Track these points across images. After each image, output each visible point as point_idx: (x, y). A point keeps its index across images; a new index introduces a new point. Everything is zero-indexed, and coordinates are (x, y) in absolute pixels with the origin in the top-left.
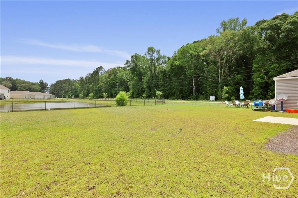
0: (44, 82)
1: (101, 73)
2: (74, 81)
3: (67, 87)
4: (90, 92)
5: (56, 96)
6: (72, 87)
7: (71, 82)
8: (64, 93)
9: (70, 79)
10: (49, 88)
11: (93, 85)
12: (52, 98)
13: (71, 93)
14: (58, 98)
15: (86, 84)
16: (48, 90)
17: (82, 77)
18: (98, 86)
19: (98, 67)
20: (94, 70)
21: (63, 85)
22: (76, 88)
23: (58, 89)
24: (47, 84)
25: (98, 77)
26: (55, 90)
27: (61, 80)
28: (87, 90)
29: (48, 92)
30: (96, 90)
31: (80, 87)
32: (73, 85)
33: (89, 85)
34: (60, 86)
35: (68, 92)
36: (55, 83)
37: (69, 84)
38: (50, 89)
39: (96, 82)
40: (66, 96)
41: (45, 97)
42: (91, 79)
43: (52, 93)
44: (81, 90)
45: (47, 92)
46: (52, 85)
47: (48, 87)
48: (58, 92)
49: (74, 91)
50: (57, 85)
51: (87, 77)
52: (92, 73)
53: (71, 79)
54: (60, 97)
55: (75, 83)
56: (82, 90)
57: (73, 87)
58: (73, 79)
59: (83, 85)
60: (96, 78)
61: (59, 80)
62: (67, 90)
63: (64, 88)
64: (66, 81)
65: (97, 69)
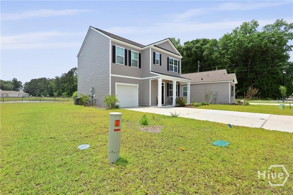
0: (18, 80)
1: (76, 74)
2: (50, 80)
3: (42, 86)
4: (65, 91)
5: (31, 94)
6: (47, 86)
7: (47, 81)
8: (39, 92)
9: (45, 78)
10: (24, 86)
11: (68, 85)
12: (27, 96)
13: (47, 91)
14: (32, 96)
15: (62, 83)
16: (22, 89)
17: (58, 77)
18: (72, 85)
19: (73, 68)
20: (69, 71)
21: (38, 84)
22: (51, 87)
23: (34, 88)
24: (21, 82)
25: (73, 77)
26: (30, 88)
27: (36, 79)
28: (63, 89)
29: (22, 91)
30: (71, 89)
31: (55, 86)
32: (49, 84)
33: (65, 84)
34: (35, 85)
35: (43, 90)
36: (30, 81)
37: (45, 83)
38: (24, 88)
39: (70, 82)
40: (41, 95)
41: (20, 96)
42: (66, 79)
43: (26, 91)
44: (56, 89)
45: (20, 91)
46: (26, 84)
47: (22, 86)
48: (32, 91)
49: (50, 90)
50: (32, 83)
51: (62, 77)
52: (67, 73)
53: (47, 78)
54: (35, 96)
55: (51, 82)
56: (58, 89)
57: (49, 86)
58: (49, 78)
59: (58, 84)
60: (71, 78)
61: (34, 79)
62: (42, 88)
63: (39, 87)
64: (42, 80)
65: (71, 70)
